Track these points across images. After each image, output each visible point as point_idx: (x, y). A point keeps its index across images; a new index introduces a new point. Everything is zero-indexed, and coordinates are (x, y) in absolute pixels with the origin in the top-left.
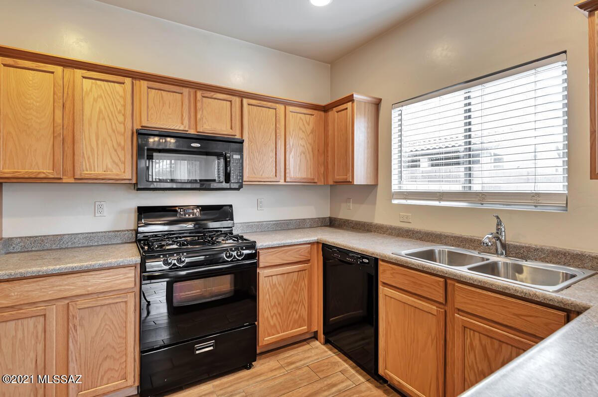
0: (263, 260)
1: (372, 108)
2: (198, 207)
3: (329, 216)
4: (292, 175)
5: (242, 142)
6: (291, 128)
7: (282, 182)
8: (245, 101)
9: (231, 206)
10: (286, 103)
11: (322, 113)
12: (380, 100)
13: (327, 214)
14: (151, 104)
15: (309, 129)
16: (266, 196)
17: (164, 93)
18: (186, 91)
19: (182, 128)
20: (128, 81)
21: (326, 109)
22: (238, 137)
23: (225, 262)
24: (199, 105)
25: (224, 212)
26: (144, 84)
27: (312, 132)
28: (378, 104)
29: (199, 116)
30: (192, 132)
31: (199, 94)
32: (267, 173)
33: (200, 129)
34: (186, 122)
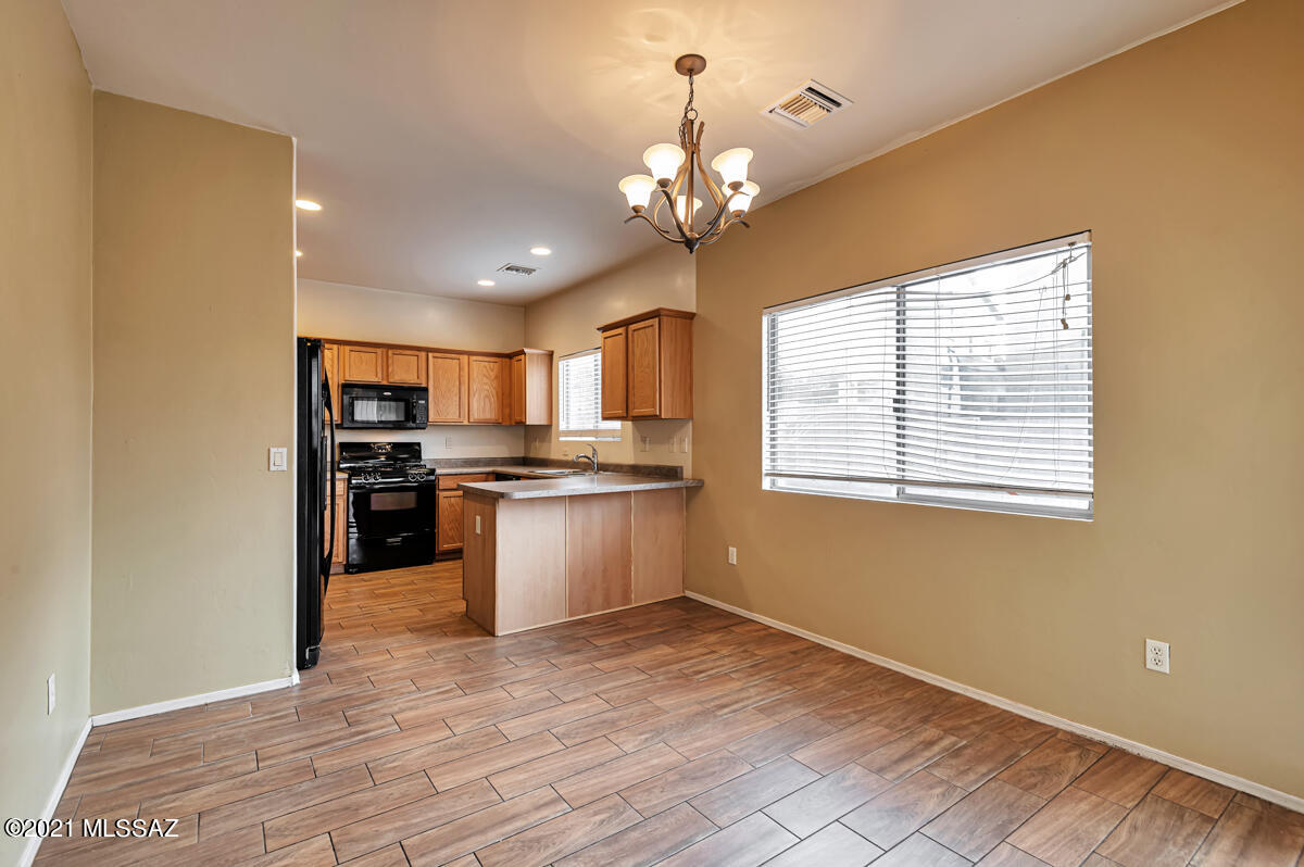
0: (443, 484)
1: (546, 360)
2: (390, 444)
3: (522, 455)
4: (476, 417)
5: (426, 390)
6: (475, 374)
7: (466, 423)
8: (430, 355)
9: (419, 444)
10: (470, 354)
11: (507, 360)
12: (552, 352)
13: (520, 453)
14: (352, 363)
15: (493, 374)
16: (454, 436)
17: (362, 354)
18: (379, 351)
19: (376, 380)
20: (335, 347)
21: (510, 356)
22: (424, 385)
23: (410, 482)
24: (390, 361)
25: (413, 450)
26: (348, 348)
27: (496, 377)
28: (551, 355)
29: (390, 370)
30: (385, 383)
31: (390, 352)
32: (452, 415)
33: (391, 380)
34: (380, 375)
